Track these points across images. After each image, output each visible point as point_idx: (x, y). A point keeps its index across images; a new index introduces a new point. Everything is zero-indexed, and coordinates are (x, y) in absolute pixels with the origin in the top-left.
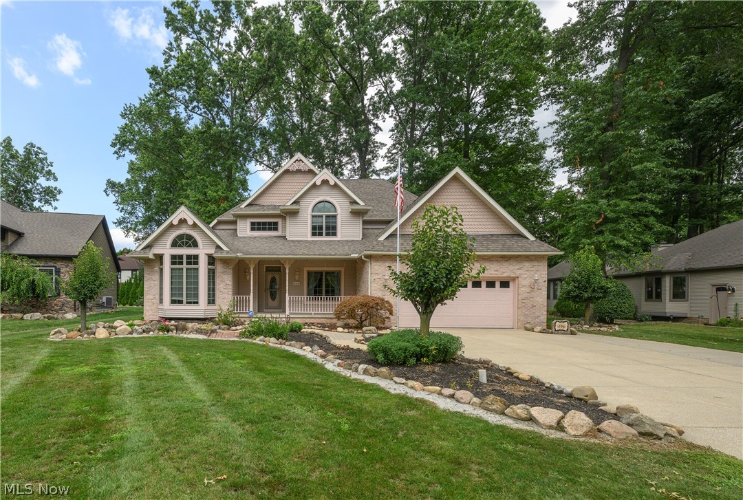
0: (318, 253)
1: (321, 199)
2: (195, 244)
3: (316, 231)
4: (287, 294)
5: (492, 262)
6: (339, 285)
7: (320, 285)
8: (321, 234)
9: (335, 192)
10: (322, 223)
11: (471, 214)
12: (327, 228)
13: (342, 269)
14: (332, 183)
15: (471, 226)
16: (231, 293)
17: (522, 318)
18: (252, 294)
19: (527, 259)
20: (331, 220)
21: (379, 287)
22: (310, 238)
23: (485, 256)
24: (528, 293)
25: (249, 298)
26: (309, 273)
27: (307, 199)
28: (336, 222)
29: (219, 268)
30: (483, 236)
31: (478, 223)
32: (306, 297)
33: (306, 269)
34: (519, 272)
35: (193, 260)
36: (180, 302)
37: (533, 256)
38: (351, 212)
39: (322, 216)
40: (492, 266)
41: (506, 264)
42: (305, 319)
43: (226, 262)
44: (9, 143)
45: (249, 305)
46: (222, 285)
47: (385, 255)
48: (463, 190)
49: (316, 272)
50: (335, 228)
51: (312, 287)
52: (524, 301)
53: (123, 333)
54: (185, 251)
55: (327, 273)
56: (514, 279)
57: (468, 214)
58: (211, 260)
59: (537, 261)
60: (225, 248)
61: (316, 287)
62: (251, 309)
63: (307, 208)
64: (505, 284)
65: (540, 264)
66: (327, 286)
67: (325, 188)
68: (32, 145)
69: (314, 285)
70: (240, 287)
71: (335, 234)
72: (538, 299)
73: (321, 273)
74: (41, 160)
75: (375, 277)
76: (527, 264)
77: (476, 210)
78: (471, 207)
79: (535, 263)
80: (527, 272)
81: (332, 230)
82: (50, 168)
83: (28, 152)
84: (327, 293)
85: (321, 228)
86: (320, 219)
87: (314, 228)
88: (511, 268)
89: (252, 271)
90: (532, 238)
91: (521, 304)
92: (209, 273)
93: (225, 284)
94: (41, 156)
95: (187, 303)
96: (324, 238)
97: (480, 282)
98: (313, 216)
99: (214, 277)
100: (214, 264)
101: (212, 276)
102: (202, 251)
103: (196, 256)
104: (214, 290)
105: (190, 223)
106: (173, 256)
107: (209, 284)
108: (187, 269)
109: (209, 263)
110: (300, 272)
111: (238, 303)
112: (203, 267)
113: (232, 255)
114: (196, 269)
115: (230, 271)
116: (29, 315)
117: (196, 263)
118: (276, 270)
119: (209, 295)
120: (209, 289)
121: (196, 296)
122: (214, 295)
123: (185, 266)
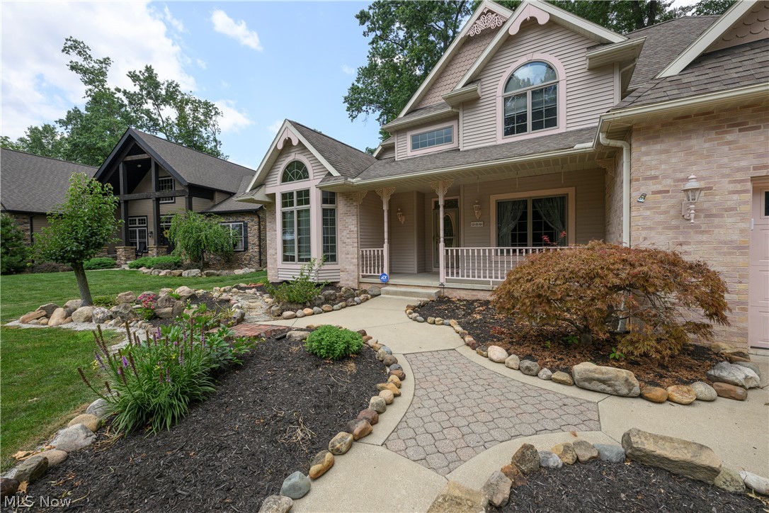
2: (306, 175)
3: (514, 124)
4: (442, 245)
6: (564, 224)
7: (522, 226)
8: (522, 129)
9: (554, 40)
10: (526, 107)
12: (536, 115)
13: (571, 192)
14: (543, 19)
16: (356, 245)
18: (386, 245)
20: (544, 97)
21: (661, 218)
22: (500, 139)
25: (382, 251)
26: (500, 205)
27: (493, 71)
28: (555, 100)
29: (341, 207)
32: (493, 248)
33: (493, 199)
35: (304, 196)
36: (292, 259)
38: (590, 69)
39: (524, 95)
42: (474, 293)
43: (350, 194)
45: (383, 262)
46: (345, 233)
49: (515, 203)
50: (552, 111)
51: (507, 230)
54: (295, 186)
55: (536, 201)
58: (329, 197)
60: (335, 173)
61: (514, 230)
62: (386, 271)
63: (494, 91)
66: (536, 226)
67: (531, 39)
69: (512, 226)
70: (370, 236)
71: (553, 123)
73: (525, 202)
75: (643, 190)
81: (546, 117)
84: (537, 241)
85: (523, 117)
86: (521, 101)
87: (508, 121)
89: (385, 208)
92: (324, 214)
93: (349, 227)
95: (300, 260)
96: (531, 135)
98: (506, 100)
99: (333, 222)
100: (332, 202)
101: (329, 219)
102: (312, 184)
103: (307, 192)
104: (334, 240)
105: (295, 143)
106: (284, 196)
107: (325, 231)
108: (299, 212)
109: (325, 201)
110: (482, 203)
111: (364, 261)
112: (315, 207)
113: (341, 181)
114: (308, 211)
115: (354, 210)
116: (187, 272)
117: (307, 202)
118: (450, 205)
119: (325, 250)
120: (325, 240)
121: (308, 250)
122: (334, 249)
123: (295, 208)
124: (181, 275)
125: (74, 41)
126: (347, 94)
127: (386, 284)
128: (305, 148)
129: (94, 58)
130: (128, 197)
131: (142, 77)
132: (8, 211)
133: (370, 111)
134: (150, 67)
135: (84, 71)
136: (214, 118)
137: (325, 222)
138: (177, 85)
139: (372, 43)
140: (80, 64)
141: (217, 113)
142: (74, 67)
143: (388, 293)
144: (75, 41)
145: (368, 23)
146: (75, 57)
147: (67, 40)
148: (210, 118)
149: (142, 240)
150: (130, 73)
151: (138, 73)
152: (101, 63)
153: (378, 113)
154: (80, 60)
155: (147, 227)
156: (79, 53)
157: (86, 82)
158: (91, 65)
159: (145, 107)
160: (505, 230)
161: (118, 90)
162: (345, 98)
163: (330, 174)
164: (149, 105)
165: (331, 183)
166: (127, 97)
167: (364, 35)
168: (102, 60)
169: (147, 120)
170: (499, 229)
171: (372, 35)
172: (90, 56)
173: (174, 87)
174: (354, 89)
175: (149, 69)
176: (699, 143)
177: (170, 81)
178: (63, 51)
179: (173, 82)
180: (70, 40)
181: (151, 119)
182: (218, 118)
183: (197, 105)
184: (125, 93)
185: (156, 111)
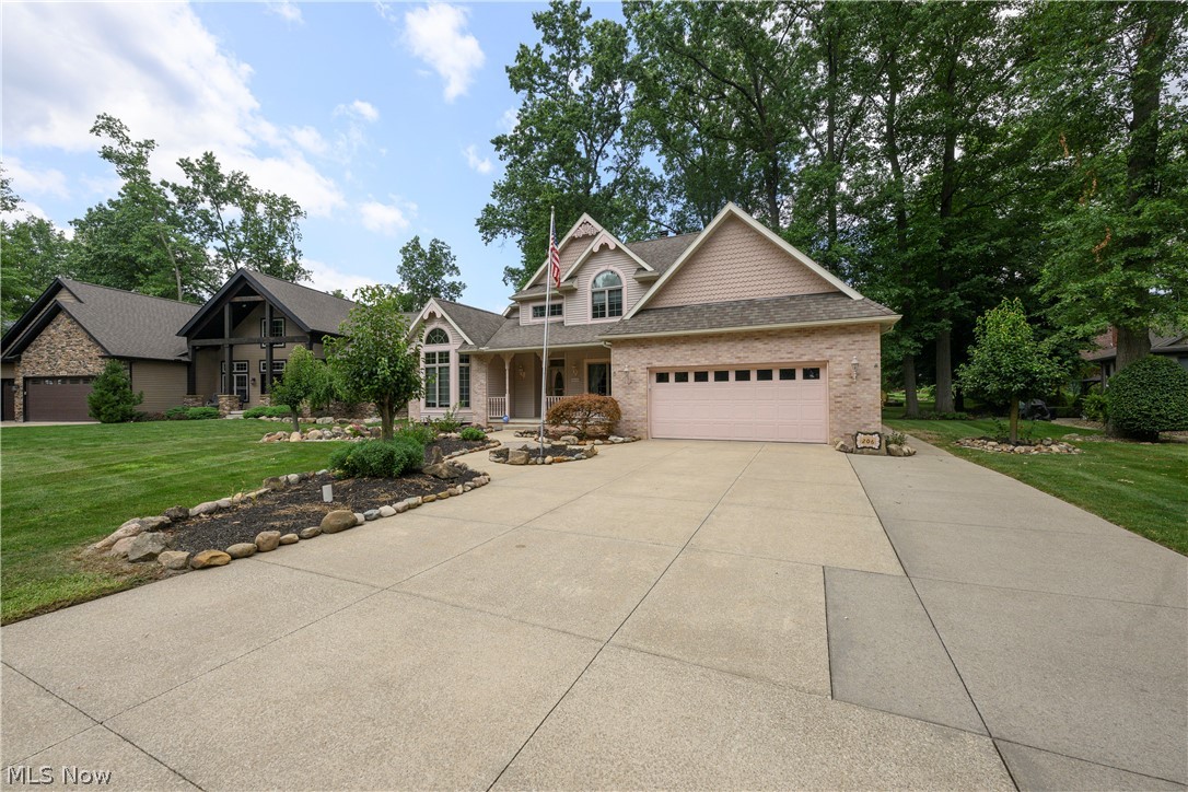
0: (580, 339)
1: (603, 268)
2: (447, 340)
3: (598, 311)
5: (782, 340)
7: (604, 382)
8: (603, 315)
9: (619, 259)
10: (605, 300)
11: (759, 268)
12: (611, 307)
14: (613, 247)
15: (760, 288)
16: (485, 394)
17: (836, 427)
18: (507, 395)
19: (843, 331)
20: (614, 296)
21: (620, 383)
22: (590, 321)
23: (770, 330)
24: (845, 386)
25: (505, 399)
26: (590, 366)
27: (584, 272)
28: (621, 298)
29: (474, 365)
30: (777, 300)
31: (771, 282)
33: (586, 362)
34: (828, 353)
35: (445, 357)
36: (434, 405)
37: (854, 325)
38: (637, 282)
39: (604, 292)
40: (782, 345)
41: (806, 342)
43: (481, 357)
44: (417, 242)
45: (505, 408)
46: (476, 385)
47: (627, 340)
48: (747, 235)
49: (600, 365)
50: (620, 306)
52: (839, 399)
53: (313, 437)
54: (437, 348)
56: (825, 364)
57: (755, 268)
58: (464, 358)
59: (860, 333)
60: (470, 343)
61: (599, 384)
62: (507, 414)
63: (586, 285)
64: (812, 373)
65: (867, 338)
67: (606, 255)
68: (437, 242)
69: (597, 382)
70: (496, 388)
71: (620, 313)
72: (865, 395)
73: (605, 366)
74: (445, 255)
75: (615, 370)
76: (843, 340)
77: (766, 262)
78: (759, 258)
79: (859, 337)
80: (843, 353)
81: (616, 309)
82: (453, 262)
83: (433, 248)
85: (603, 307)
86: (601, 296)
87: (595, 308)
88: (815, 346)
89: (507, 368)
90: (856, 296)
91: (836, 404)
92: (461, 371)
93: (480, 382)
94: (445, 251)
95: (441, 406)
96: (608, 320)
97: (771, 371)
98: (593, 293)
99: (468, 377)
100: (467, 361)
101: (465, 376)
102: (453, 348)
103: (447, 353)
104: (468, 390)
105: (438, 316)
106: (427, 355)
107: (461, 383)
108: (440, 368)
109: (461, 361)
110: (578, 365)
111: (492, 406)
112: (454, 365)
113: (475, 350)
114: (448, 368)
115: (484, 369)
116: (321, 419)
117: (447, 361)
118: (553, 363)
119: (461, 398)
120: (461, 390)
121: (448, 398)
122: (468, 397)
123: (437, 365)
124: (315, 422)
125: (107, 119)
126: (480, 216)
127: (507, 423)
128: (446, 320)
129: (133, 141)
130: (233, 340)
131: (197, 167)
132: (114, 357)
133: (509, 234)
134: (211, 154)
135: (120, 159)
136: (293, 219)
137: (461, 376)
138: (246, 177)
139: (511, 166)
140: (114, 149)
141: (298, 213)
142: (108, 154)
143: (507, 428)
144: (109, 119)
145: (504, 147)
146: (106, 140)
147: (98, 117)
148: (289, 220)
149: (241, 388)
150: (181, 160)
151: (192, 161)
152: (141, 145)
153: (519, 237)
154: (114, 144)
155: (248, 373)
156: (114, 134)
157: (122, 174)
158: (128, 151)
159: (201, 206)
160: (593, 385)
161: (164, 183)
162: (478, 221)
163: (465, 342)
164: (206, 204)
165: (466, 350)
166: (176, 194)
167: (501, 159)
168: (143, 143)
169: (200, 222)
170: (590, 382)
171: (509, 160)
172: (127, 139)
173: (241, 180)
174: (489, 210)
175: (209, 157)
176: (632, 351)
177: (236, 172)
178: (92, 131)
179: (240, 173)
180: (103, 118)
181: (207, 222)
182: (300, 220)
183: (270, 200)
184: (174, 188)
185: (214, 211)
